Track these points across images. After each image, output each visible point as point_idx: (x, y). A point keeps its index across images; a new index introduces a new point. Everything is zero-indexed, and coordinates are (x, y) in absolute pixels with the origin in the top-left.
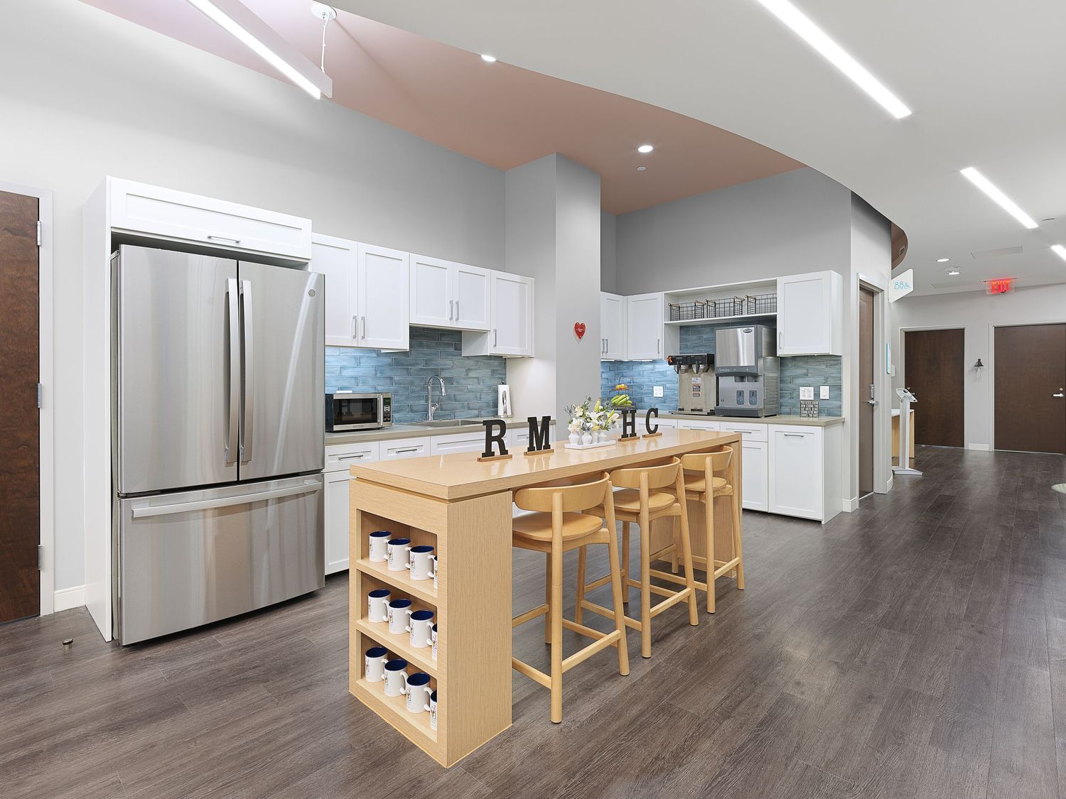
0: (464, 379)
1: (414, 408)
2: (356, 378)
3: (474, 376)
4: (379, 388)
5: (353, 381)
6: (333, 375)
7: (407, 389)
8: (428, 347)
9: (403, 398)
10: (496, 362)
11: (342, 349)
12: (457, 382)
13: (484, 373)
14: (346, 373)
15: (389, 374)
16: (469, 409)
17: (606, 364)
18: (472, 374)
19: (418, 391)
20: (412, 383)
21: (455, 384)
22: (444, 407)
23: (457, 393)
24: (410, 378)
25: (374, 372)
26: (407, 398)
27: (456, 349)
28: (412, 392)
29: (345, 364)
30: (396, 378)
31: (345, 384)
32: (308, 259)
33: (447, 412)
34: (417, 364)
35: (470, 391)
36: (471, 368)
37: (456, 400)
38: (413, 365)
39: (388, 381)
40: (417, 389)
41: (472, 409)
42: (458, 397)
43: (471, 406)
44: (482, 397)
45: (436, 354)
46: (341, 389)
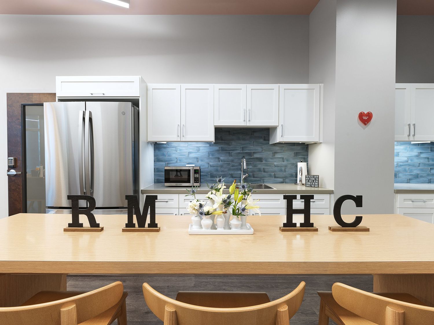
0: (271, 158)
1: (234, 176)
2: (197, 158)
3: (280, 156)
4: (211, 163)
5: (195, 160)
6: (184, 157)
7: (229, 164)
8: (244, 140)
9: (226, 170)
10: (299, 148)
11: (189, 143)
12: (266, 161)
13: (288, 154)
14: (192, 155)
15: (217, 155)
16: (275, 177)
17: (426, 146)
18: (278, 156)
19: (236, 166)
20: (232, 161)
21: (264, 162)
22: (255, 176)
23: (265, 167)
24: (231, 158)
25: (208, 155)
26: (229, 170)
27: (265, 140)
28: (232, 166)
29: (191, 150)
30: (222, 158)
31: (191, 161)
32: (139, 97)
33: (258, 179)
34: (236, 150)
35: (275, 166)
36: (278, 151)
37: (264, 172)
38: (233, 150)
39: (217, 160)
40: (236, 164)
41: (278, 178)
42: (266, 170)
43: (277, 176)
44: (286, 170)
45: (250, 144)
46: (189, 164)
